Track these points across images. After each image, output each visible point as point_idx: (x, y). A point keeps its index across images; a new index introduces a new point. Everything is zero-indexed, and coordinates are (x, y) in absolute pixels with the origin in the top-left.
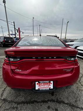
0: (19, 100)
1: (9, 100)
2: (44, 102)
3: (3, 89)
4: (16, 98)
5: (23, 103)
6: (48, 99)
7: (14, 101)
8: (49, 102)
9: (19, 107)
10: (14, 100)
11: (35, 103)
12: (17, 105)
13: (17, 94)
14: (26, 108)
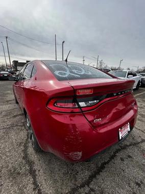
0: (83, 179)
1: (67, 191)
2: (113, 157)
3: (31, 186)
4: (76, 181)
5: (92, 177)
6: (113, 152)
7: (78, 186)
8: (117, 154)
9: (94, 186)
10: (75, 185)
11: (106, 166)
12: (88, 186)
13: (71, 174)
14: (103, 180)
